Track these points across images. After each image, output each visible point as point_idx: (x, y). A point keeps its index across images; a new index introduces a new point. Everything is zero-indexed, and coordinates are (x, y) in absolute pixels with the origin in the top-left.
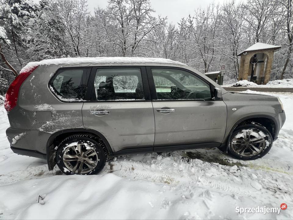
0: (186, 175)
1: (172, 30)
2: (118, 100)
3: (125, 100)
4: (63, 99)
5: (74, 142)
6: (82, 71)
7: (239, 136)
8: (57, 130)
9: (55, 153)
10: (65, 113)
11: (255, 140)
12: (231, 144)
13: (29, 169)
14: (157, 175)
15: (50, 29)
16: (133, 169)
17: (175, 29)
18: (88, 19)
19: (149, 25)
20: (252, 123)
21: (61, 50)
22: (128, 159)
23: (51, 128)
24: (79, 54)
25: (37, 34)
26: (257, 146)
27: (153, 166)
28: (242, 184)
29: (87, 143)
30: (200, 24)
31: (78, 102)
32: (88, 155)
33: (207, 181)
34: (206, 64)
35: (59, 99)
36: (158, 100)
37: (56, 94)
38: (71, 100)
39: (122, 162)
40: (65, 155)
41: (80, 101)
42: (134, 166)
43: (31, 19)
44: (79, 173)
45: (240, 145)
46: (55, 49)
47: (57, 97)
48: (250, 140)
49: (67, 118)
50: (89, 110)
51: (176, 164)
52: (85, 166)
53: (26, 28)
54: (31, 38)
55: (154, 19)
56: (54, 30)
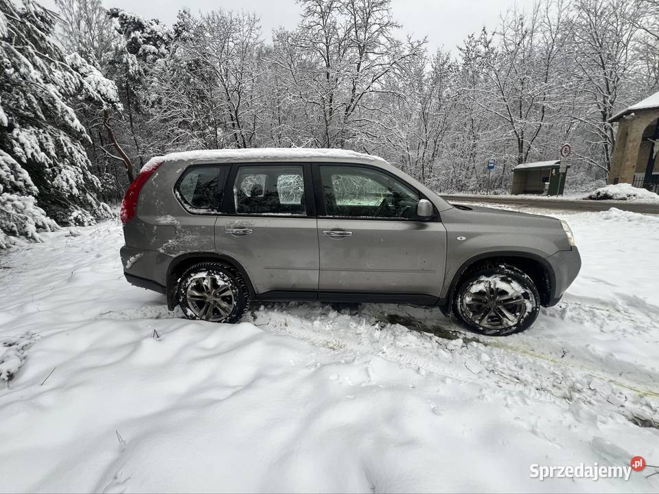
0: (366, 341)
1: (443, 65)
2: (266, 214)
3: (276, 214)
4: (191, 210)
5: (201, 271)
6: (219, 170)
7: (476, 288)
8: (181, 253)
9: (177, 287)
10: (191, 229)
11: (506, 298)
12: (462, 302)
13: (143, 308)
14: (321, 338)
15: (190, 78)
16: (286, 325)
17: (452, 60)
18: (260, 53)
19: (386, 57)
20: (500, 266)
21: (207, 117)
22: (281, 310)
23: (174, 250)
24: (238, 124)
25: (167, 90)
26: (512, 310)
27: (317, 323)
28: (450, 362)
29: (220, 274)
30: (512, 48)
31: (211, 215)
32: (220, 293)
33: (397, 352)
34: (521, 145)
35: (185, 209)
36: (328, 216)
37: (183, 202)
38: (202, 211)
39: (270, 313)
40: (189, 289)
41: (213, 213)
42: (288, 321)
43: (159, 60)
44: (207, 319)
45: (480, 306)
46: (196, 116)
47: (184, 207)
48: (498, 297)
49: (194, 236)
50: (224, 227)
51: (353, 324)
52: (216, 311)
53: (148, 78)
54: (156, 96)
55: (398, 44)
56: (196, 80)
